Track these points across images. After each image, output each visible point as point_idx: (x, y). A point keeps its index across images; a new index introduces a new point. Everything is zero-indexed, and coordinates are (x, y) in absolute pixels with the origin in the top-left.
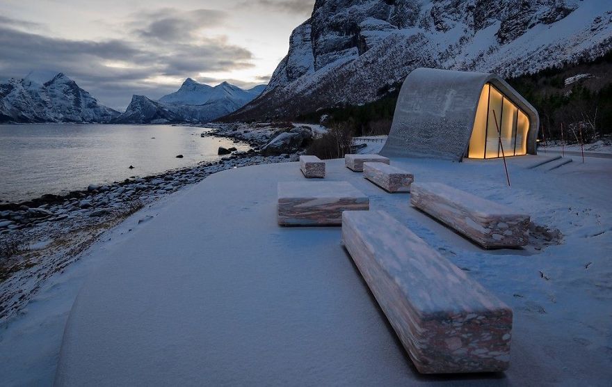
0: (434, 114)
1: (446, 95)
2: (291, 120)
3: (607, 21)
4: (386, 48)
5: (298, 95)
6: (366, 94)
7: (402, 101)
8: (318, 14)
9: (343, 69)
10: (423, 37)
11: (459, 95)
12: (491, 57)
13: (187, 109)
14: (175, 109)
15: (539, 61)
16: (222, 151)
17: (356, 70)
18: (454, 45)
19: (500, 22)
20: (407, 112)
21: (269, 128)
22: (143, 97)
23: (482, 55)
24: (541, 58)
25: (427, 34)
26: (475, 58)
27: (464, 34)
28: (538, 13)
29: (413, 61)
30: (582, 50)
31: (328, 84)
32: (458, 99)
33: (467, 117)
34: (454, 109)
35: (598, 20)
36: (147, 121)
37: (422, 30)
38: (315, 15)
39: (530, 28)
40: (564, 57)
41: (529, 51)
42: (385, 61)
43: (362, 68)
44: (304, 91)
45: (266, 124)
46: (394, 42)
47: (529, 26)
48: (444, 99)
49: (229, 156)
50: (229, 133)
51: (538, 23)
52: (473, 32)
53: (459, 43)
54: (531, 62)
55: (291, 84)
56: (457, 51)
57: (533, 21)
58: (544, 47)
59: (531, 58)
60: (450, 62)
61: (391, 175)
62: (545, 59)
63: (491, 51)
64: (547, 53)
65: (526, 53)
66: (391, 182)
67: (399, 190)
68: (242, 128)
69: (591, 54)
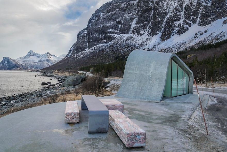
0: (145, 74)
1: (151, 64)
2: (77, 70)
3: (199, 35)
4: (118, 41)
5: (81, 59)
6: (110, 60)
7: (128, 66)
8: (90, 26)
9: (100, 49)
10: (132, 38)
11: (157, 64)
12: (158, 46)
13: (30, 64)
14: (24, 64)
15: (176, 49)
16: (43, 84)
17: (106, 49)
18: (144, 41)
19: (161, 33)
20: (131, 72)
21: (67, 73)
22: (8, 58)
23: (155, 45)
24: (177, 47)
25: (134, 36)
26: (153, 46)
27: (148, 37)
28: (175, 30)
29: (129, 47)
30: (192, 45)
31: (94, 55)
32: (157, 66)
33: (163, 76)
34: (155, 71)
35: (196, 34)
36: (9, 69)
37: (132, 35)
38: (88, 26)
39: (172, 36)
40: (185, 47)
41: (172, 45)
42: (117, 47)
43: (108, 49)
44: (83, 58)
45: (66, 71)
46: (121, 39)
47: (172, 35)
48: (150, 66)
49: (47, 86)
50: (49, 75)
51: (175, 34)
52: (151, 36)
53: (146, 41)
54: (174, 49)
55: (78, 54)
56: (145, 43)
57: (173, 34)
58: (178, 43)
59: (173, 47)
60: (143, 48)
61: (128, 134)
62: (179, 48)
63: (158, 44)
64: (179, 46)
65: (171, 45)
66: (128, 140)
67: (135, 145)
68: (55, 73)
69: (195, 46)
